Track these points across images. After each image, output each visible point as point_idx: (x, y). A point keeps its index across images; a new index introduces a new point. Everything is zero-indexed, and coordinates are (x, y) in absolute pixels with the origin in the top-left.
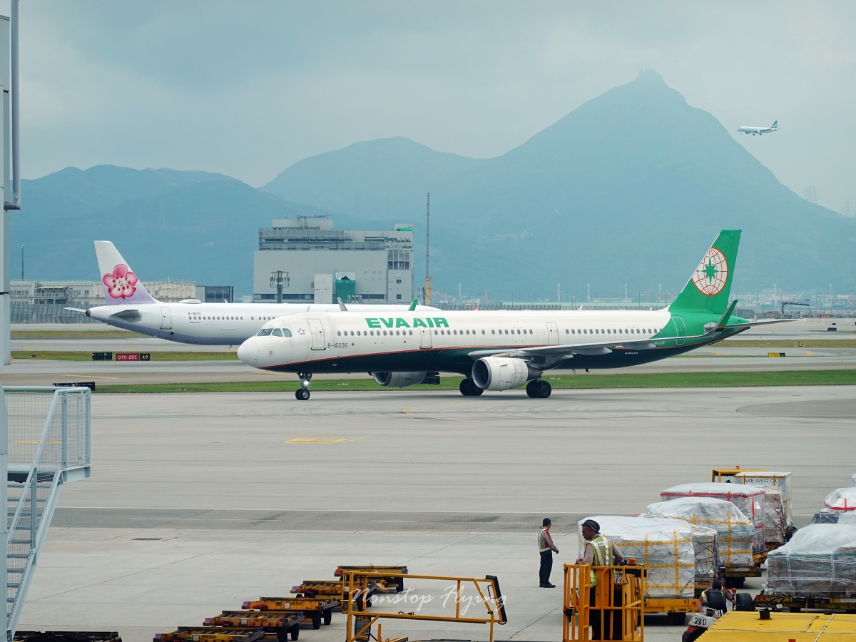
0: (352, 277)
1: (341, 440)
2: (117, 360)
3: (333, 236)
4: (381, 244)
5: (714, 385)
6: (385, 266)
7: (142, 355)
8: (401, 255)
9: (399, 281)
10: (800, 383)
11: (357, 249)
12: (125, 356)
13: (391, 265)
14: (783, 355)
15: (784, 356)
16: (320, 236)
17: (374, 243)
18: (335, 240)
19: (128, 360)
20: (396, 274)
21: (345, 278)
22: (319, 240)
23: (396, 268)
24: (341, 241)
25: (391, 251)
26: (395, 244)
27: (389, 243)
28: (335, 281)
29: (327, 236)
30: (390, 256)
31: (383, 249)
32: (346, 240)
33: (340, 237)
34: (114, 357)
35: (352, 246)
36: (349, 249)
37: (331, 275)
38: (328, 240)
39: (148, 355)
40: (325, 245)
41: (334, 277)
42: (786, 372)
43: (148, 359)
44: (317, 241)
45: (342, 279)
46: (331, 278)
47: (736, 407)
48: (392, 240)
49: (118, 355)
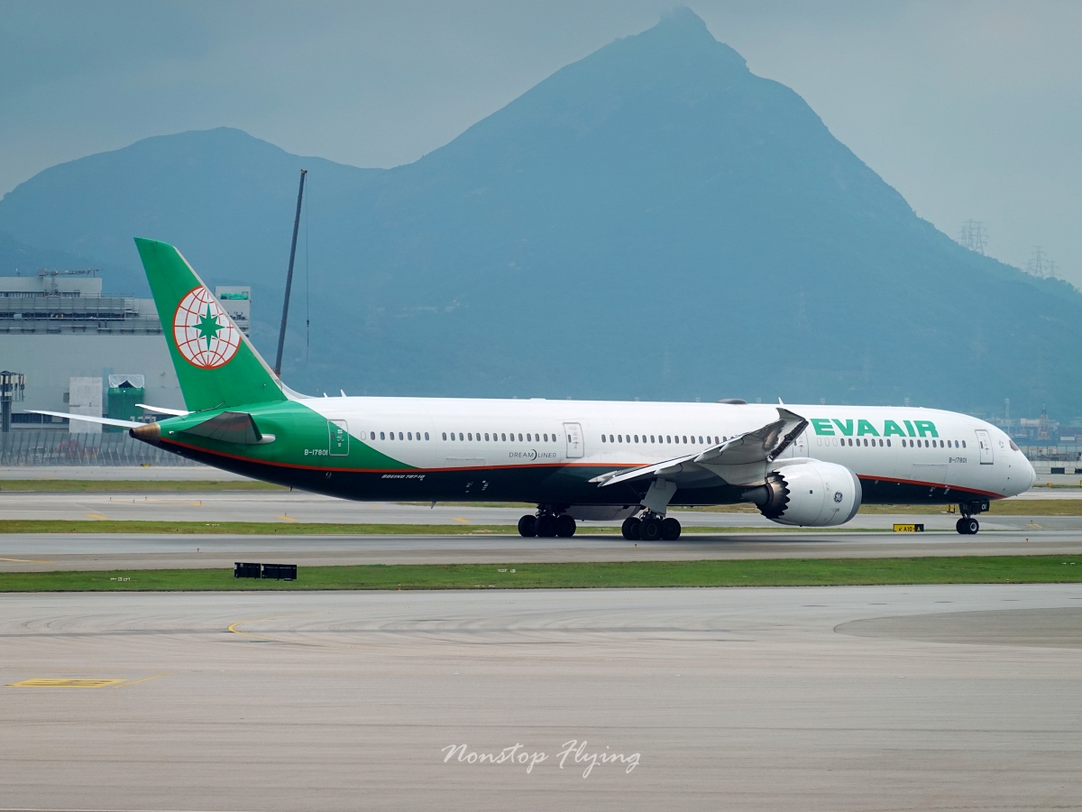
0: (138, 382)
1: (115, 681)
3: (104, 308)
5: (794, 582)
10: (950, 580)
11: (148, 332)
14: (920, 527)
15: (922, 530)
16: (79, 308)
18: (109, 315)
21: (126, 385)
22: (78, 315)
24: (118, 317)
28: (107, 390)
29: (92, 308)
32: (129, 315)
33: (116, 309)
35: (138, 327)
36: (133, 332)
37: (101, 379)
38: (94, 315)
40: (89, 325)
41: (106, 383)
42: (924, 559)
44: (75, 316)
45: (120, 386)
46: (100, 385)
47: (835, 623)
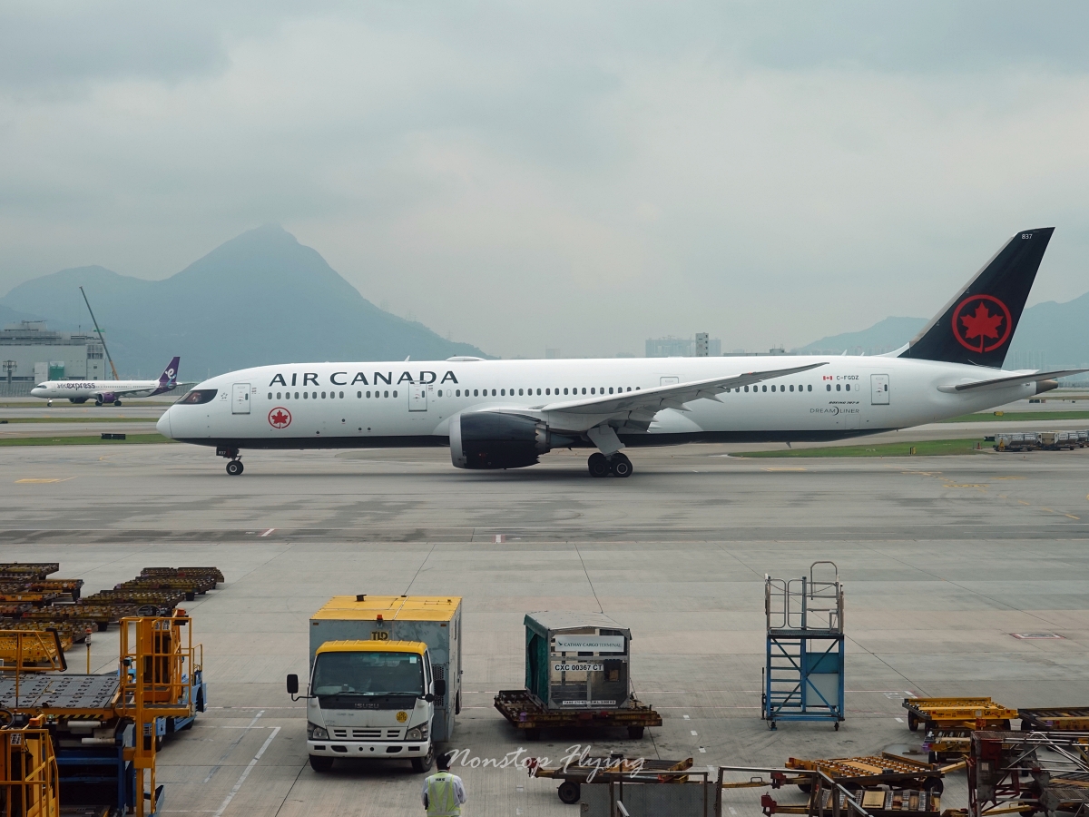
3: (48, 336)
4: (82, 341)
6: (86, 356)
8: (97, 349)
9: (95, 367)
11: (65, 344)
13: (90, 356)
16: (38, 336)
17: (77, 340)
18: (50, 338)
20: (93, 362)
22: (38, 339)
23: (93, 358)
24: (54, 339)
25: (89, 346)
26: (92, 341)
27: (88, 341)
29: (43, 336)
30: (89, 350)
31: (84, 344)
32: (58, 338)
33: (53, 336)
35: (61, 343)
36: (59, 344)
37: (47, 363)
38: (44, 338)
40: (42, 342)
41: (49, 365)
44: (36, 339)
46: (47, 366)
48: (90, 338)
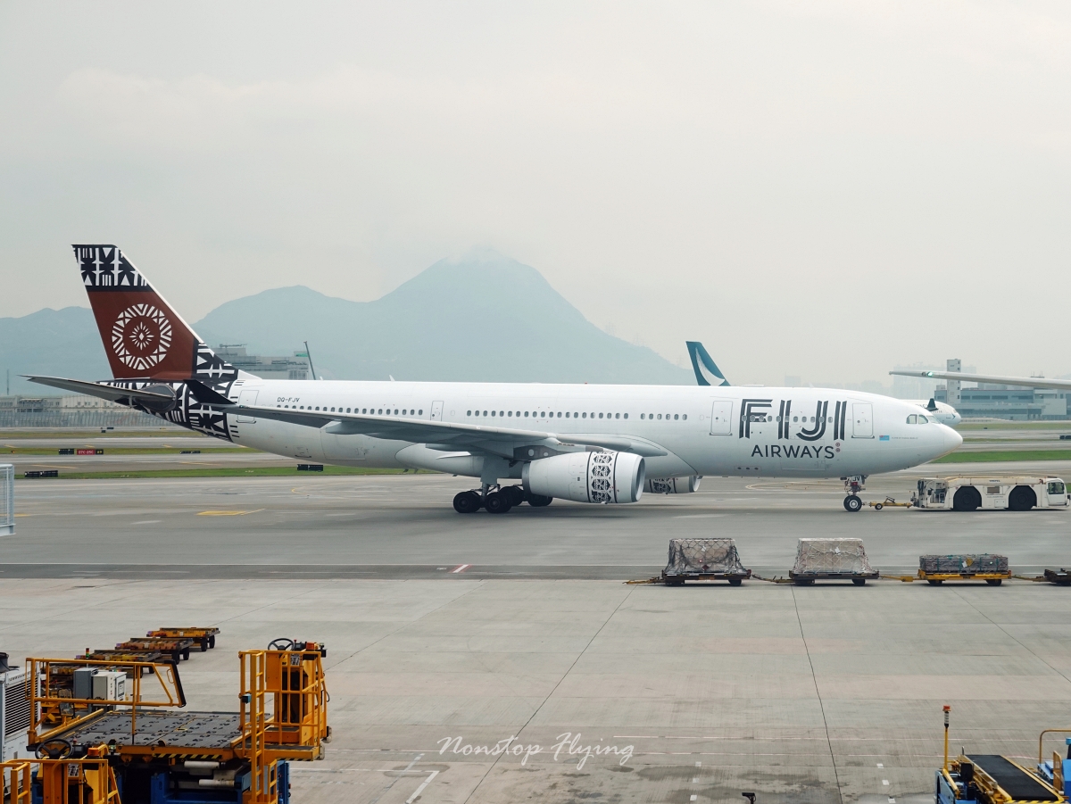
2: (78, 454)
3: (248, 360)
4: (284, 367)
7: (97, 450)
8: (300, 375)
11: (266, 370)
12: (85, 451)
16: (237, 360)
17: (279, 366)
18: (249, 363)
19: (86, 454)
22: (237, 364)
24: (254, 364)
25: (291, 372)
26: (294, 366)
27: (290, 366)
29: (243, 360)
30: (291, 376)
31: (286, 370)
32: (258, 363)
33: (253, 360)
34: (75, 452)
35: (262, 368)
36: (260, 370)
38: (243, 363)
39: (102, 450)
43: (102, 454)
48: (292, 363)
49: (78, 450)
